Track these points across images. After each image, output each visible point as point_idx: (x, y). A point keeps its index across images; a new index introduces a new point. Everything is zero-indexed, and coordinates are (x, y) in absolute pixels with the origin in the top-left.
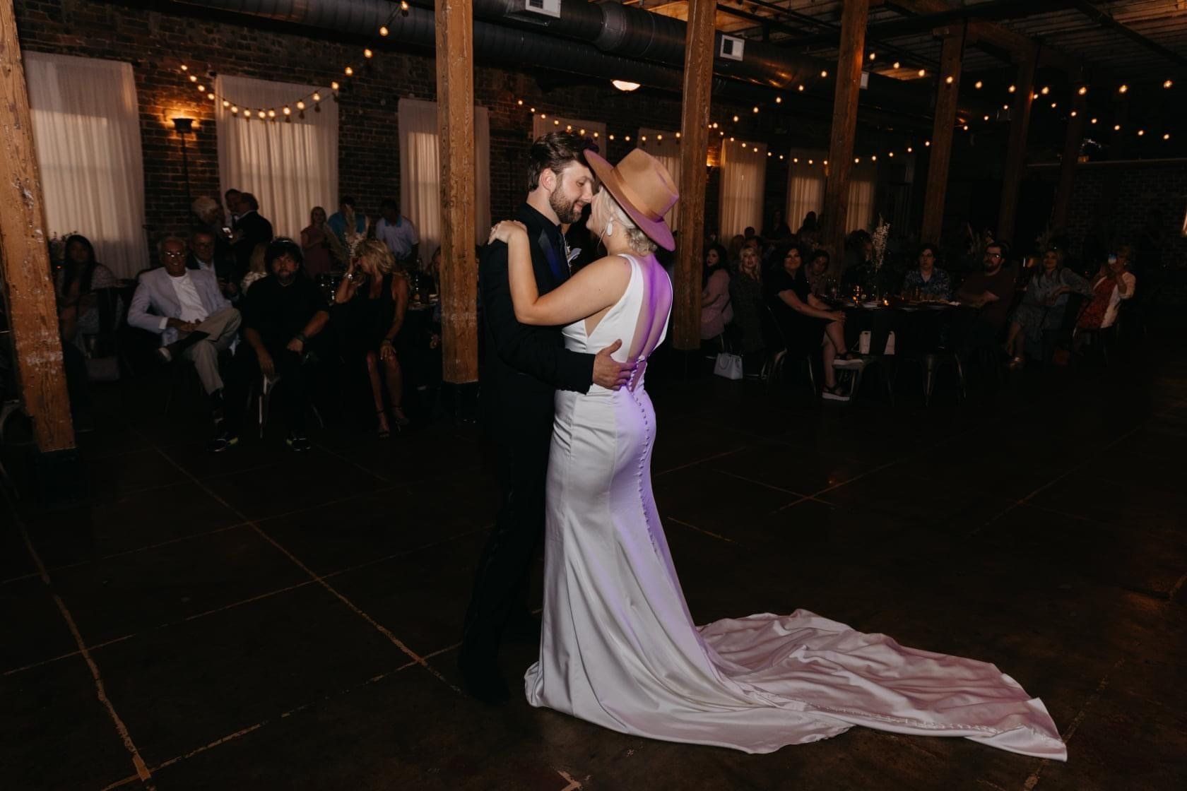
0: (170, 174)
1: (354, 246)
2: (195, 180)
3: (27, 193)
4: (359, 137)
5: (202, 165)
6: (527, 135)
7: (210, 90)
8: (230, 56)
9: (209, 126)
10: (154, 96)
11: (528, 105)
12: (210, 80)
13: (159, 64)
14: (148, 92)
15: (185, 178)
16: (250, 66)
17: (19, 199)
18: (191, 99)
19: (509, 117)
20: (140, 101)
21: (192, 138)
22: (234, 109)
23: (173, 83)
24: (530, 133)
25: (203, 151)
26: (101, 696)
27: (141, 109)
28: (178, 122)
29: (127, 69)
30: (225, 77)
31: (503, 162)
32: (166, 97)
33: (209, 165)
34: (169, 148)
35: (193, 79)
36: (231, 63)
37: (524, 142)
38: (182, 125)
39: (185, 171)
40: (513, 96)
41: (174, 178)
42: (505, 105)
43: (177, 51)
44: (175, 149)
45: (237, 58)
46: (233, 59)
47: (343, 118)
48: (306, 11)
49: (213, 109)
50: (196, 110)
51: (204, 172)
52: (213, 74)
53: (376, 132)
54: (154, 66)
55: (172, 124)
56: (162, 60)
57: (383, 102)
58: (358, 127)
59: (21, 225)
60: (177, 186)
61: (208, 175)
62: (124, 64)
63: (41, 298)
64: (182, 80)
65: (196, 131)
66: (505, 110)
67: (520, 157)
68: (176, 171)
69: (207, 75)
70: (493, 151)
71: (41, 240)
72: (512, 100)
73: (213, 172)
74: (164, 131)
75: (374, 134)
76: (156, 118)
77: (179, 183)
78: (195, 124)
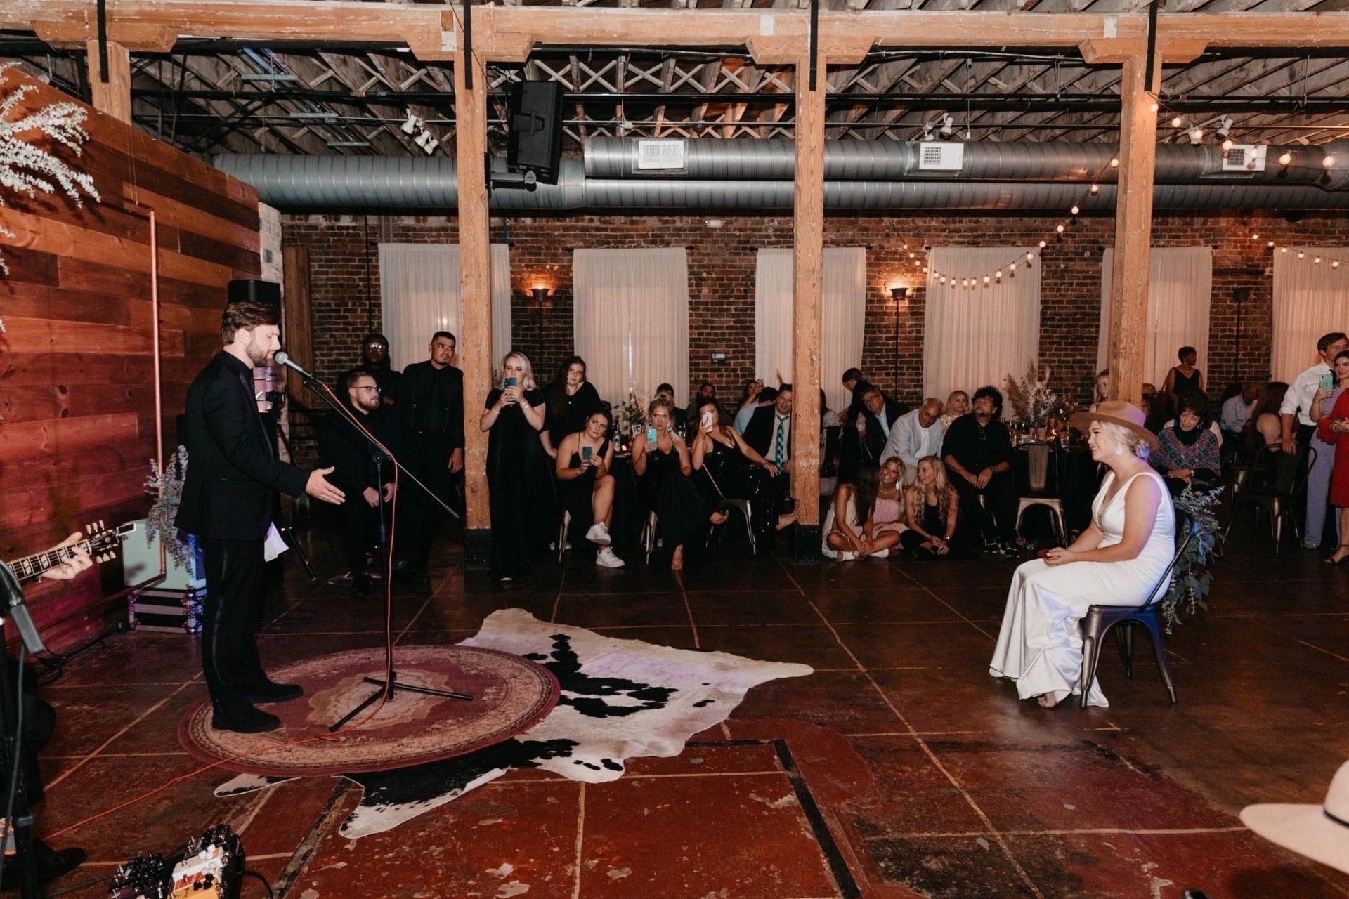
0: (884, 335)
1: (1033, 393)
2: (905, 338)
3: (814, 358)
4: (1059, 290)
5: (911, 326)
6: (1264, 272)
7: (924, 263)
8: (944, 230)
9: (921, 291)
10: (879, 272)
11: (1265, 238)
12: (925, 253)
13: (886, 245)
14: (875, 269)
15: (896, 338)
16: (960, 236)
17: (809, 361)
18: (908, 271)
19: (1241, 253)
20: (868, 277)
21: (904, 304)
22: (943, 280)
23: (895, 260)
24: (1268, 270)
25: (913, 314)
26: (839, 641)
27: (868, 283)
28: (895, 292)
29: (861, 252)
30: (938, 249)
31: (1228, 303)
32: (889, 271)
33: (916, 325)
34: (885, 314)
35: (912, 255)
36: (945, 236)
37: (1260, 279)
38: (899, 293)
39: (897, 332)
40: (1247, 230)
41: (887, 338)
42: (1235, 241)
43: (901, 233)
44: (890, 315)
45: (950, 232)
46: (946, 233)
47: (1044, 274)
48: (1011, 199)
49: (925, 278)
50: (912, 279)
51: (911, 332)
52: (928, 248)
53: (1077, 284)
54: (882, 248)
55: (889, 293)
56: (889, 242)
57: (1087, 254)
58: (1059, 281)
59: (808, 377)
60: (888, 345)
61: (914, 334)
62: (860, 249)
63: (813, 423)
64: (902, 257)
65: (910, 298)
66: (1235, 247)
67: (1252, 296)
68: (889, 332)
69: (923, 249)
70: (1215, 292)
71: (817, 387)
72: (1245, 235)
73: (918, 332)
74: (882, 300)
75: (1074, 286)
76: (878, 290)
77: (891, 342)
78: (908, 293)
